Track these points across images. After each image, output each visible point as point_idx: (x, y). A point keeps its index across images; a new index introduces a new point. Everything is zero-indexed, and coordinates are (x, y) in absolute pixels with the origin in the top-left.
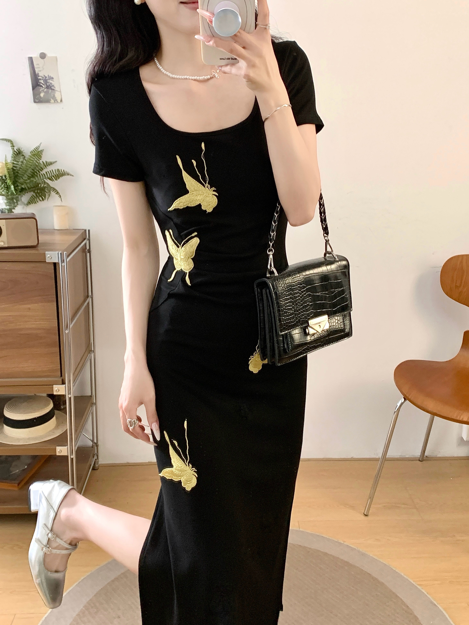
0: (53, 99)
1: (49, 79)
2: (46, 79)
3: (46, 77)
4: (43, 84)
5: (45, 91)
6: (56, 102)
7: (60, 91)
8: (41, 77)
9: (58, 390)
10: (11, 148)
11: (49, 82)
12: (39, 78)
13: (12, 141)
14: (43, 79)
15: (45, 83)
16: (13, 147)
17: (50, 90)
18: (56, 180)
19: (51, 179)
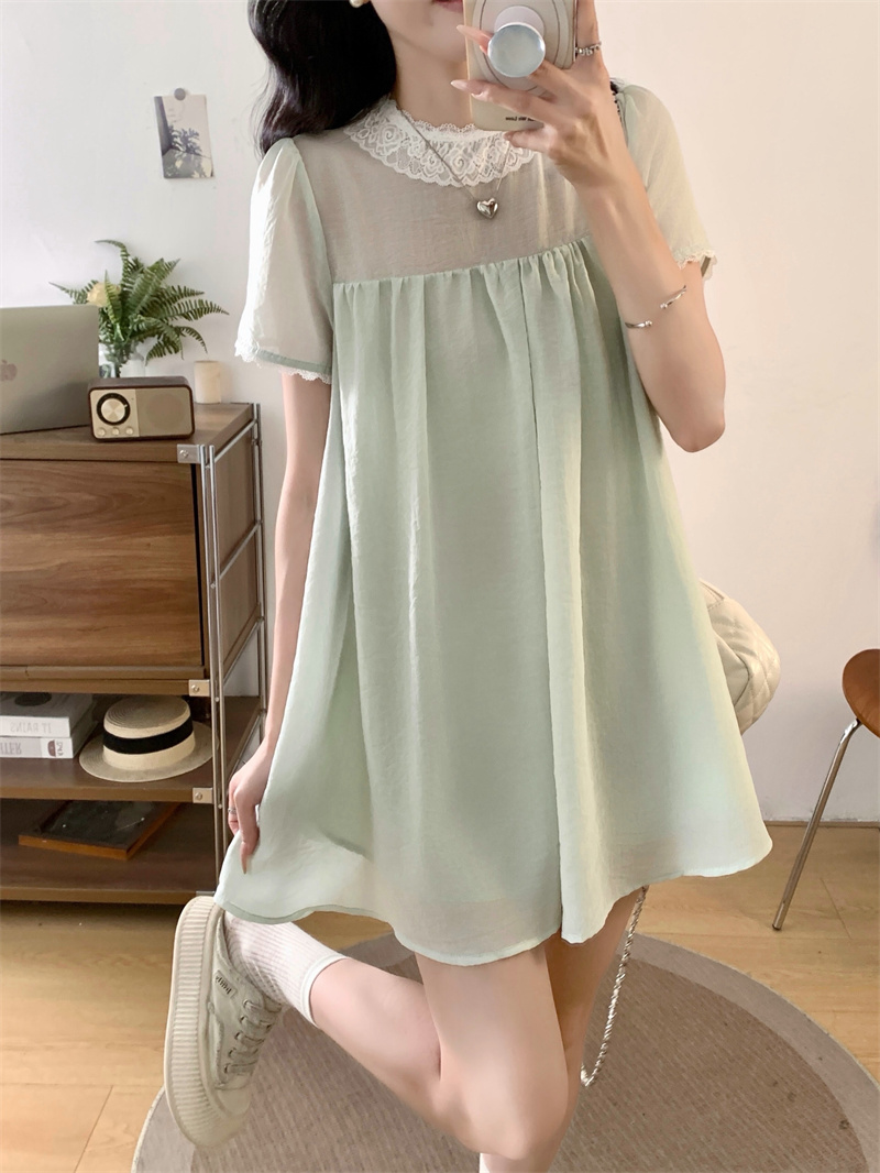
0: (197, 172)
1: (191, 136)
2: (186, 135)
3: (186, 132)
4: (180, 145)
5: (183, 158)
6: (203, 176)
7: (209, 157)
8: (177, 131)
9: (198, 688)
10: (122, 257)
11: (190, 141)
12: (173, 134)
13: (126, 244)
15: (184, 143)
16: (126, 257)
17: (193, 156)
18: (196, 318)
19: (186, 316)
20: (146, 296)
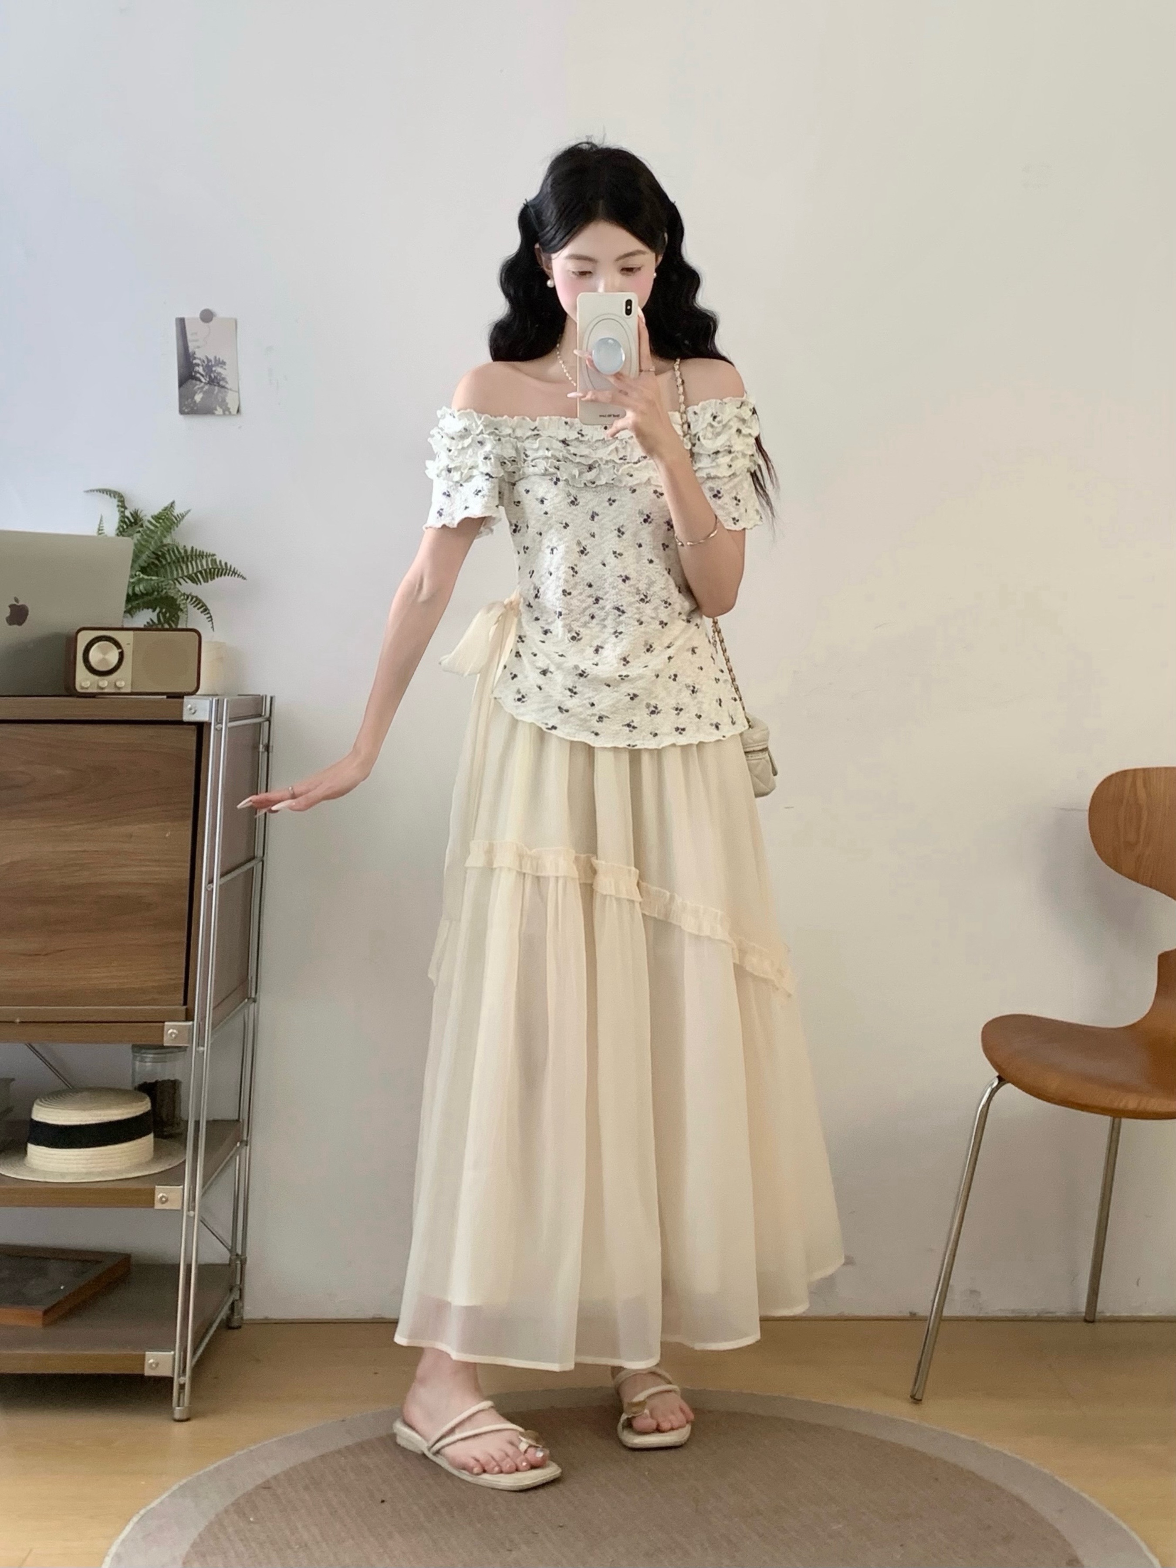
0: (221, 408)
1: (218, 365)
2: (210, 364)
3: (211, 361)
4: (202, 375)
5: (205, 389)
6: (227, 413)
7: (237, 390)
8: (200, 359)
10: (117, 509)
11: (215, 371)
12: (194, 362)
13: (123, 495)
14: (202, 366)
15: (207, 374)
16: (123, 509)
17: (216, 388)
18: (206, 581)
19: (194, 579)
20: (147, 553)
